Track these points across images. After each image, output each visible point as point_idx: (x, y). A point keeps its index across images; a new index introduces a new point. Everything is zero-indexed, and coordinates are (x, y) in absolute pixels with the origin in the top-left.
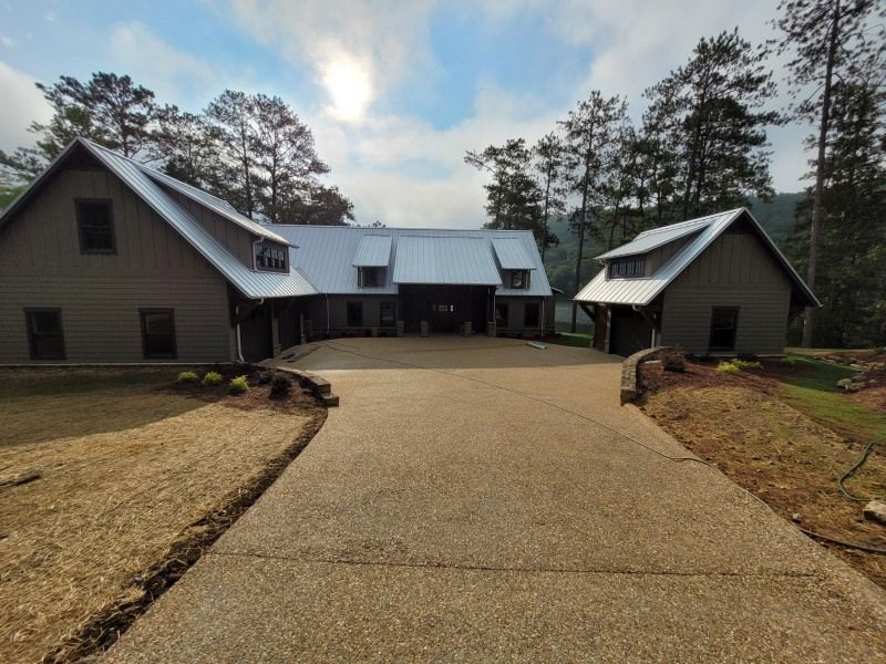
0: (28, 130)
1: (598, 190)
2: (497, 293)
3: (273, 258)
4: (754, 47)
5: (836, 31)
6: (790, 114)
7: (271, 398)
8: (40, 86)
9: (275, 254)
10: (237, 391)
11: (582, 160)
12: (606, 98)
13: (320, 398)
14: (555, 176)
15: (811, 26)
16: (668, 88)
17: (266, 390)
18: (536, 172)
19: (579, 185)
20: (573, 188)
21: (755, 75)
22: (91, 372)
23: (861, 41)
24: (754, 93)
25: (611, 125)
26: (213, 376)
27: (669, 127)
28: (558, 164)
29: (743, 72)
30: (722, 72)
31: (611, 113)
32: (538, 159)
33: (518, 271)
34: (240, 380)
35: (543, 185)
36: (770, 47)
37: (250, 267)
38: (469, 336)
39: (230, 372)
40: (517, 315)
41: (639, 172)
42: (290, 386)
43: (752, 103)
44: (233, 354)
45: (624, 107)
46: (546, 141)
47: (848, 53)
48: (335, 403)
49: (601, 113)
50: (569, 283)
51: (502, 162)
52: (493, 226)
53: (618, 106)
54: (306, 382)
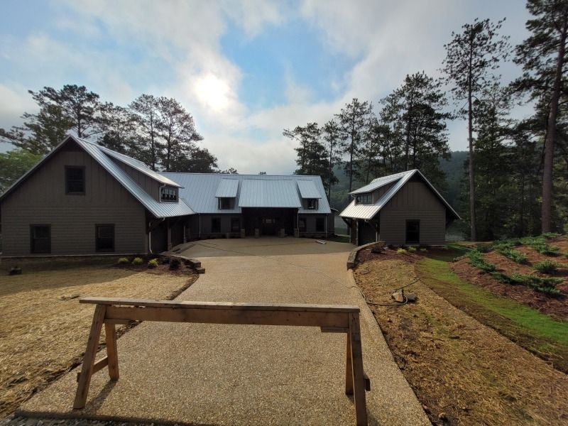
0: (21, 117)
1: (360, 151)
2: (299, 212)
3: (170, 195)
4: (434, 80)
5: (471, 76)
6: (456, 115)
7: (170, 270)
8: (31, 92)
9: (171, 192)
10: (152, 267)
11: (350, 135)
12: (361, 102)
13: (195, 270)
14: (335, 144)
15: (460, 71)
16: (393, 98)
17: (167, 266)
18: (325, 141)
19: (348, 149)
20: (345, 151)
21: (437, 94)
22: (65, 260)
23: (484, 81)
24: (437, 103)
25: (365, 116)
26: (138, 259)
27: (395, 119)
28: (337, 137)
29: (430, 92)
30: (420, 91)
31: (364, 110)
32: (325, 134)
33: (312, 199)
34: (154, 261)
35: (328, 149)
36: (441, 81)
37: (157, 200)
38: (285, 236)
39: (147, 259)
40: (312, 225)
41: (382, 142)
42: (180, 263)
43: (437, 108)
44: (146, 248)
45: (371, 108)
46: (329, 124)
47: (480, 86)
48: (203, 272)
49: (359, 110)
50: (338, 206)
51: (304, 135)
52: (300, 173)
53: (368, 107)
54: (188, 262)
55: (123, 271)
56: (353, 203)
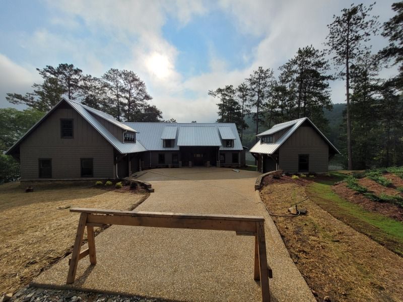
0: (32, 87)
1: (264, 105)
2: (220, 149)
3: (130, 138)
4: (320, 51)
5: (348, 47)
6: (336, 76)
7: (130, 190)
8: (38, 69)
9: (131, 136)
10: (118, 187)
11: (256, 93)
12: (265, 69)
13: (148, 189)
14: (246, 100)
15: (340, 44)
16: (288, 66)
17: (128, 187)
18: (238, 98)
19: (255, 104)
20: (253, 105)
21: (322, 62)
22: (61, 182)
23: (358, 51)
24: (322, 68)
25: (268, 80)
26: (109, 182)
27: (290, 81)
28: (247, 95)
29: (317, 60)
30: (309, 60)
31: (267, 75)
32: (238, 93)
33: (229, 140)
34: (119, 184)
35: (241, 104)
36: (325, 52)
37: (121, 142)
38: (210, 167)
39: (115, 182)
40: (229, 159)
41: (280, 97)
42: (137, 185)
43: (321, 72)
44: (114, 175)
45: (272, 73)
46: (241, 86)
47: (355, 54)
48: (153, 191)
49: (263, 75)
50: (248, 145)
51: (223, 94)
52: (220, 121)
53: (270, 72)
54: (142, 185)
55: (99, 190)
56: (259, 142)
